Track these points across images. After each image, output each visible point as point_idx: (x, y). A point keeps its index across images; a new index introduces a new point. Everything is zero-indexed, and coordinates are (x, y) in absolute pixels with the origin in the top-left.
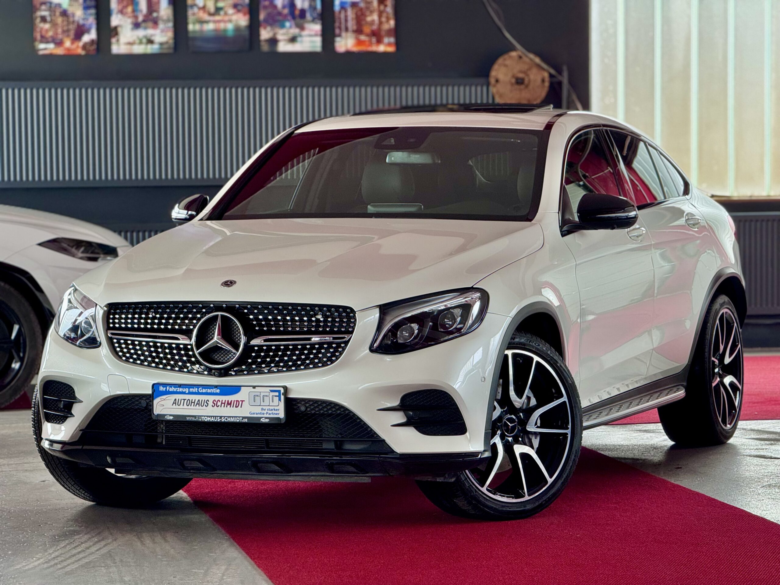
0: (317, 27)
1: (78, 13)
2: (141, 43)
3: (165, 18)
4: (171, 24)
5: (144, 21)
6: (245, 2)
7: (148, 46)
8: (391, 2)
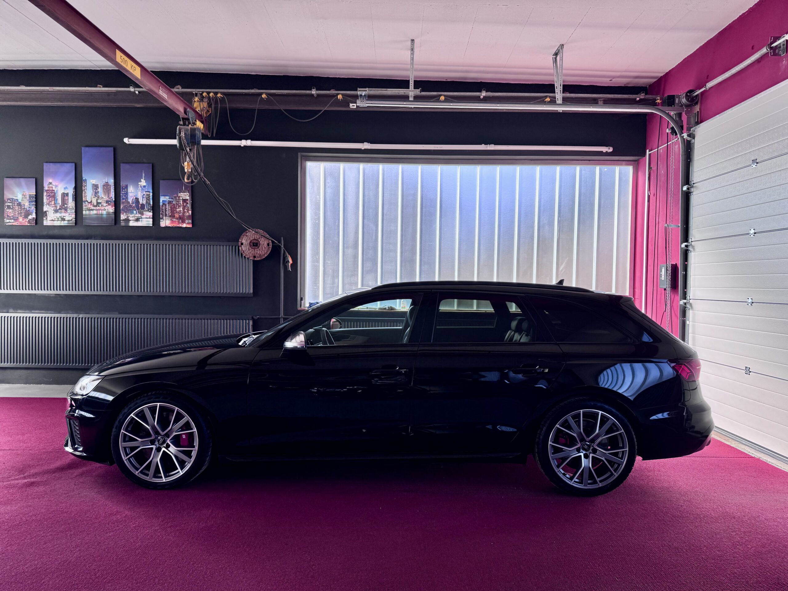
0: (151, 214)
1: (27, 204)
3: (71, 207)
4: (74, 211)
5: (60, 209)
6: (112, 200)
7: (62, 222)
8: (190, 201)
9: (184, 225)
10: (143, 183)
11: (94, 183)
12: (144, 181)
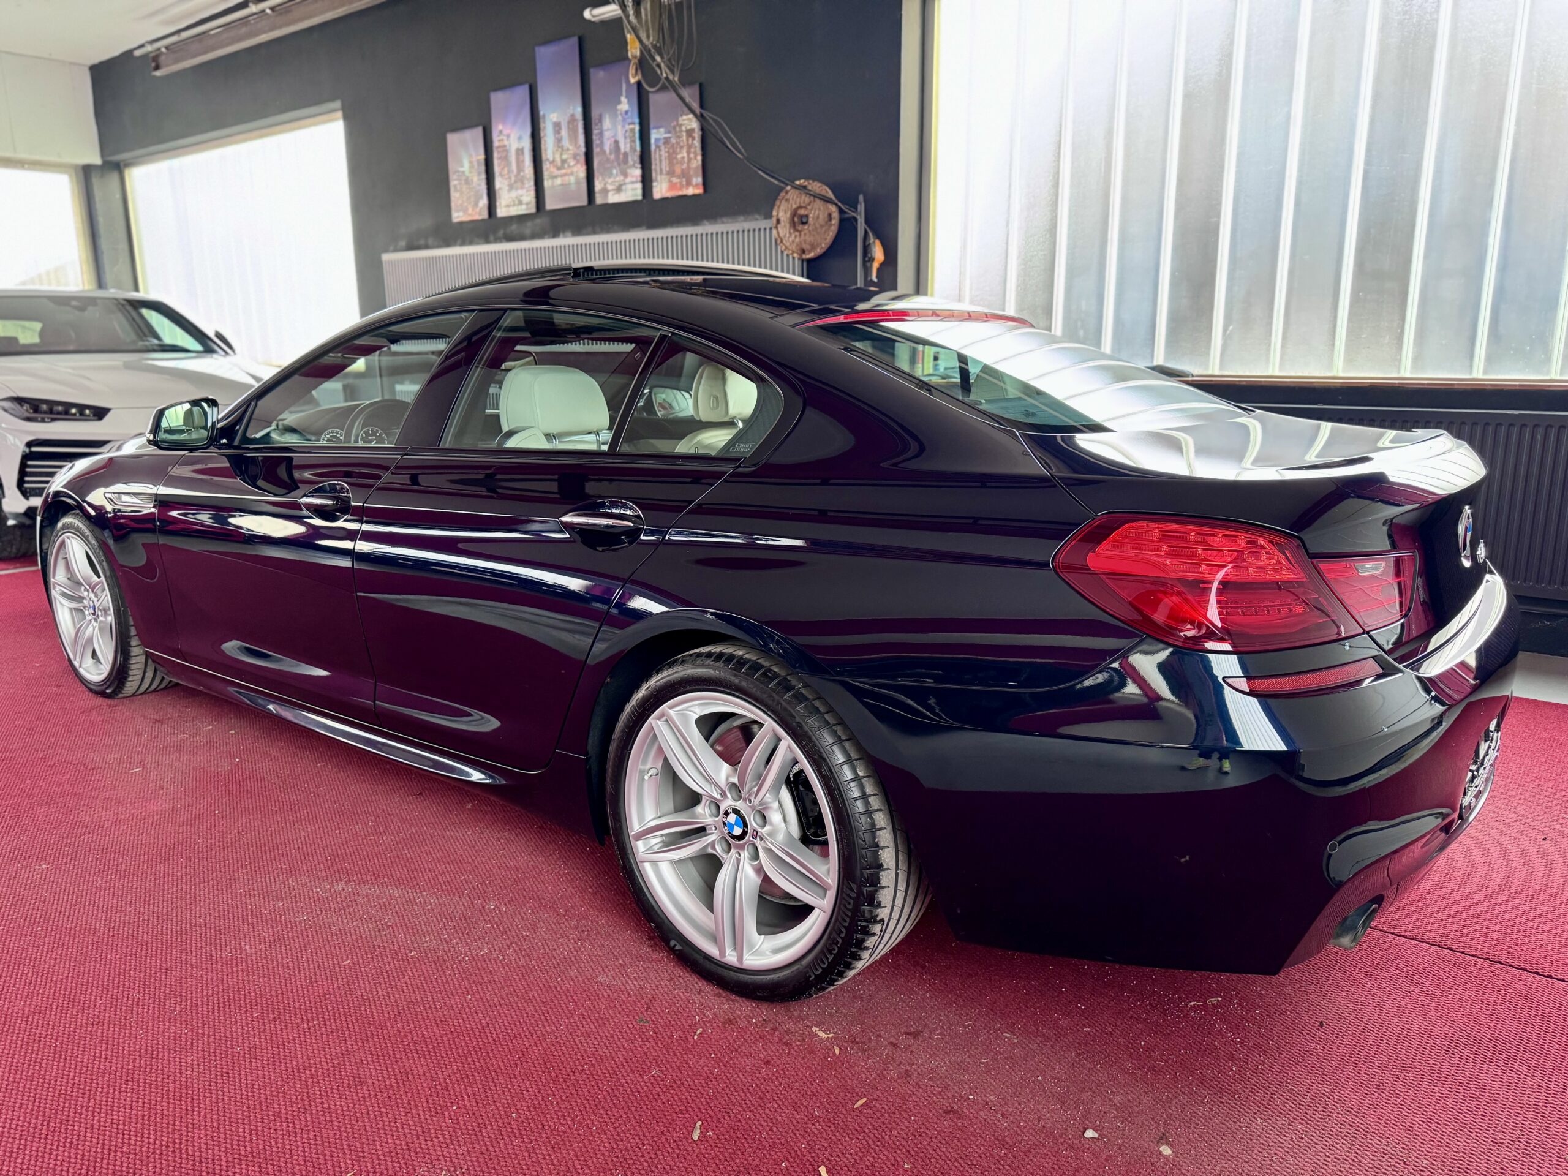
0: (639, 172)
1: (475, 179)
2: (514, 205)
3: (528, 176)
4: (532, 183)
5: (516, 182)
6: (582, 150)
7: (520, 207)
8: (698, 134)
9: (690, 191)
10: (624, 105)
11: (555, 120)
12: (626, 103)
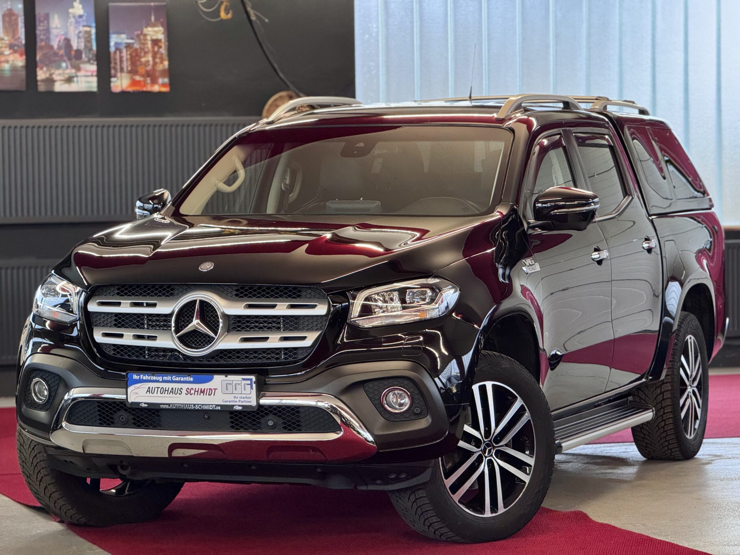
6: (21, 42)
8: (165, 43)
9: (156, 88)
10: (78, 9)
12: (80, 6)
